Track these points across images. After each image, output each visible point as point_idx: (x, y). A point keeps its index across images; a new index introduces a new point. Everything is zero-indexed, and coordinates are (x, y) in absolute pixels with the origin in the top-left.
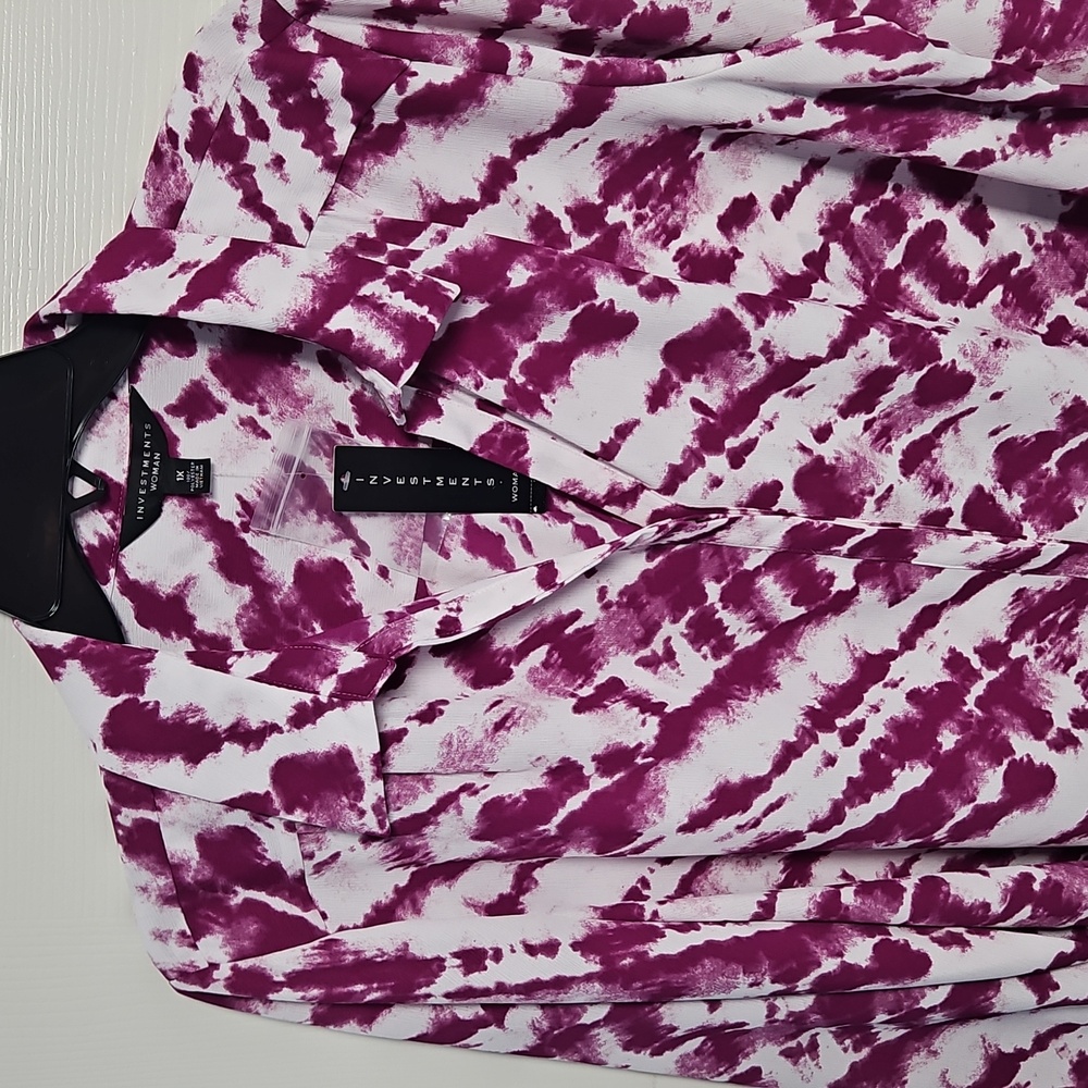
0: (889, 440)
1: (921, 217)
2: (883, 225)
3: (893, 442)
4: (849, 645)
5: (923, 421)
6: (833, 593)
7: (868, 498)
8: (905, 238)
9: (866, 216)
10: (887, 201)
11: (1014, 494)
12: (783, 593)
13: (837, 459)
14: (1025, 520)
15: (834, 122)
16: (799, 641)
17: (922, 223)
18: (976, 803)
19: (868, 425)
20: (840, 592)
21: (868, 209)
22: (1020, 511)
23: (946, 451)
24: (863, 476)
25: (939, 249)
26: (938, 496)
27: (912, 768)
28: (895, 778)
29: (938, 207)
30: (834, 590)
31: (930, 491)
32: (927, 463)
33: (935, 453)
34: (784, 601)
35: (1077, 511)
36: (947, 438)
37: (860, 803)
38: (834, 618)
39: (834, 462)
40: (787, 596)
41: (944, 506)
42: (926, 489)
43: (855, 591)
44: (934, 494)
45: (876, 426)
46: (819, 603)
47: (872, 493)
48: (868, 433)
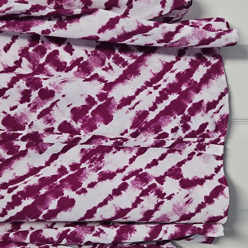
0: (36, 109)
1: (51, 49)
2: (39, 52)
3: (37, 110)
4: (29, 165)
5: (46, 104)
6: (19, 151)
7: (26, 125)
8: (46, 55)
9: (33, 50)
10: (40, 45)
11: (78, 122)
12: (4, 151)
13: (15, 115)
14: (81, 129)
15: (3, 25)
16: (13, 164)
17: (51, 51)
18: (48, 209)
19: (29, 106)
20: (21, 151)
21: (34, 48)
22: (80, 127)
23: (55, 112)
24: (23, 119)
25: (57, 57)
26: (49, 124)
27: (28, 199)
28: (22, 202)
29: (56, 46)
30: (20, 150)
31: (46, 122)
32: (48, 115)
33: (51, 112)
34: (4, 153)
35: (98, 127)
36: (54, 108)
37: (11, 209)
38: (23, 158)
39: (14, 116)
40: (5, 152)
41: (51, 127)
42: (45, 122)
43: (26, 150)
44: (48, 123)
45: (32, 106)
46: (16, 154)
47: (27, 124)
48: (29, 108)
